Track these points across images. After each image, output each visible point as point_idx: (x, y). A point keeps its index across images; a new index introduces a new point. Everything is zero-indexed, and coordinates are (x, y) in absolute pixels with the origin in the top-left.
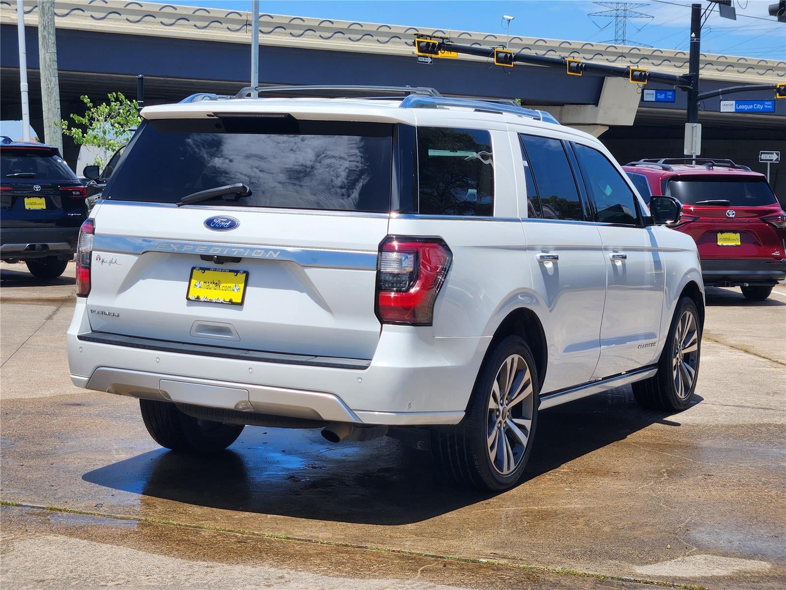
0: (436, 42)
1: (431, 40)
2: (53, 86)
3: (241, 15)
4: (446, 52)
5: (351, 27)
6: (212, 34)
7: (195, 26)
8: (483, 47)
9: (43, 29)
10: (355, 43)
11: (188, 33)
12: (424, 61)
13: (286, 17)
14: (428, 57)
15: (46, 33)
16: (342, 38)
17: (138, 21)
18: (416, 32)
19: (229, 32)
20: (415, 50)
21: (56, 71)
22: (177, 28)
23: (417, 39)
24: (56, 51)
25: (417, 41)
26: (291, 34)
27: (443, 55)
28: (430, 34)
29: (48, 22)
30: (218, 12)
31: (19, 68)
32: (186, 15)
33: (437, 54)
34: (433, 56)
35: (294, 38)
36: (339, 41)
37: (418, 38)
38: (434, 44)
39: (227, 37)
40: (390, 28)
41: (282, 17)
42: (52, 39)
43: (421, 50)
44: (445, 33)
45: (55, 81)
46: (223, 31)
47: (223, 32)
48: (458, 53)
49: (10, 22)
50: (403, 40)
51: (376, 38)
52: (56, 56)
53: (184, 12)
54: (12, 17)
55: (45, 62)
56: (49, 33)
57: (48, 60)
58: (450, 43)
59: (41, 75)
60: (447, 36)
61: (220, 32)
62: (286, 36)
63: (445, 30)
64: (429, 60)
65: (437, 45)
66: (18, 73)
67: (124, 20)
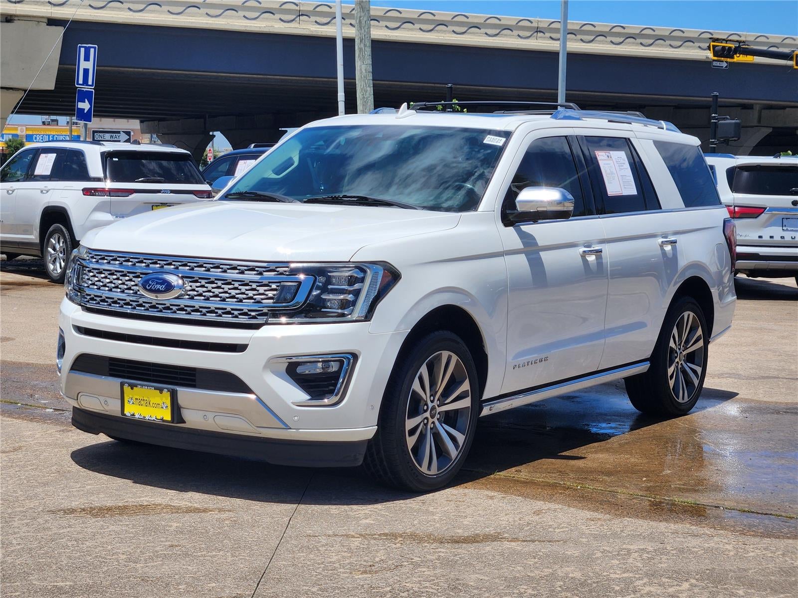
0: (733, 46)
1: (726, 43)
2: (369, 95)
3: (532, 22)
4: (741, 55)
5: (643, 32)
6: (502, 41)
7: (486, 34)
8: (781, 50)
9: (359, 42)
10: (647, 48)
11: (479, 41)
12: (718, 65)
13: (577, 23)
14: (723, 61)
15: (362, 46)
16: (633, 43)
17: (431, 30)
18: (711, 36)
19: (520, 39)
20: (710, 55)
21: (371, 82)
22: (469, 36)
23: (712, 44)
24: (371, 63)
25: (713, 46)
26: (581, 40)
27: (739, 58)
28: (725, 37)
29: (365, 35)
30: (510, 19)
31: (337, 78)
32: (477, 23)
33: (733, 58)
34: (729, 60)
35: (584, 44)
36: (630, 46)
37: (713, 42)
38: (730, 48)
39: (518, 44)
40: (683, 32)
41: (573, 23)
42: (368, 51)
43: (716, 54)
44: (740, 37)
45: (370, 90)
46: (513, 38)
47: (514, 40)
48: (755, 57)
49: (309, 33)
50: (697, 44)
51: (668, 42)
52: (371, 67)
53: (476, 21)
54: (311, 29)
55: (361, 73)
56: (365, 46)
57: (364, 71)
58: (746, 46)
59: (357, 86)
60: (743, 39)
61: (511, 39)
62: (577, 42)
63: (741, 33)
64: (725, 65)
65: (733, 49)
66: (336, 83)
67: (418, 29)
